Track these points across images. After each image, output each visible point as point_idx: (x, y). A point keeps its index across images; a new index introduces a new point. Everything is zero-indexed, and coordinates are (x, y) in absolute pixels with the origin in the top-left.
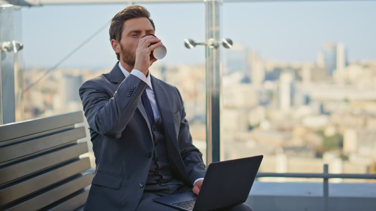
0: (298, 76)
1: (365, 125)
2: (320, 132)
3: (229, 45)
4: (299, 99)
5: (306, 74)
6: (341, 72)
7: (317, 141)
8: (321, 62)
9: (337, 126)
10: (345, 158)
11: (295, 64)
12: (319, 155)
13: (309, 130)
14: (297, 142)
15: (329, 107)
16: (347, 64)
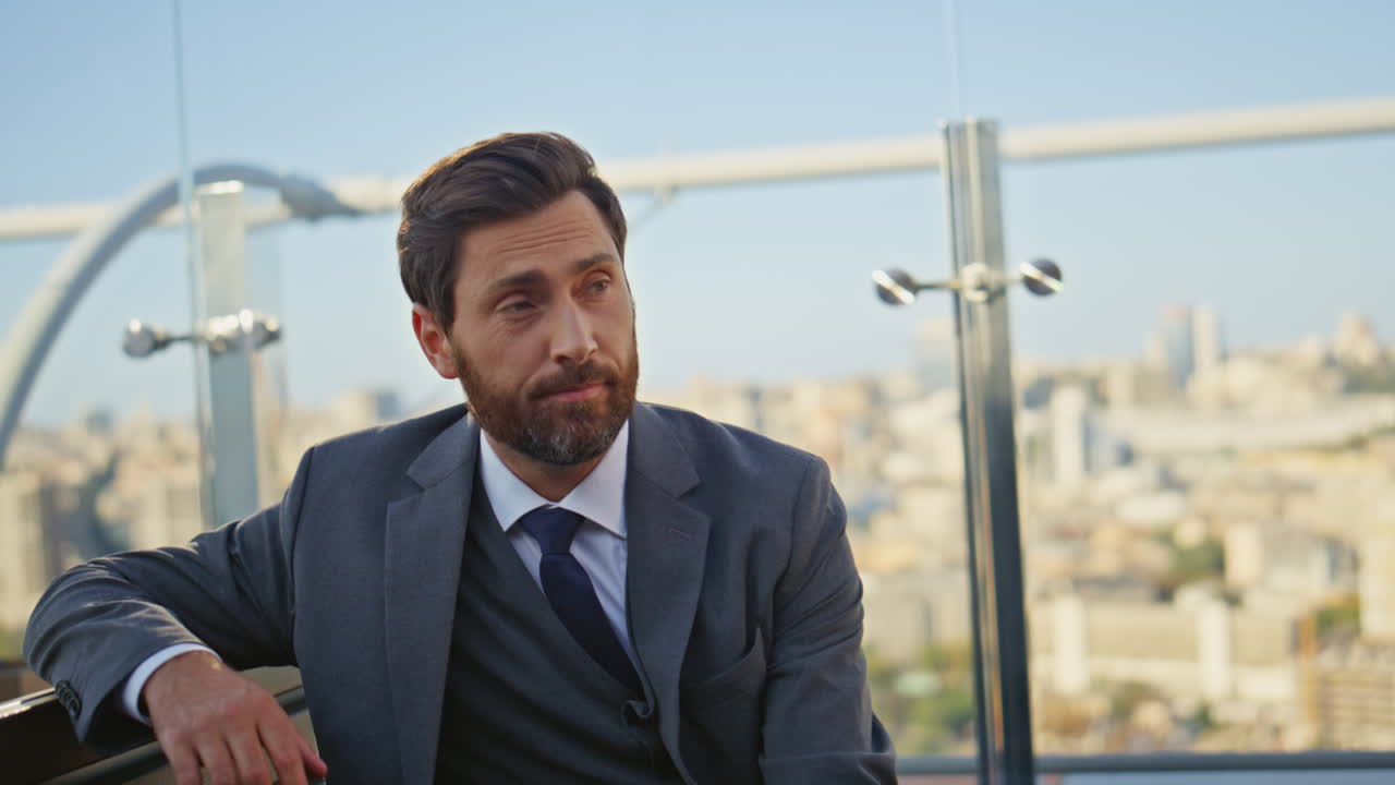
0: (1097, 394)
1: (1279, 512)
2: (1165, 537)
3: (1051, 283)
4: (1105, 452)
5: (1118, 388)
6: (1207, 380)
7: (1155, 559)
8: (1155, 354)
9: (1207, 518)
10: (1233, 600)
11: (1090, 363)
12: (1165, 594)
13: (1137, 533)
14: (1104, 562)
15: (1184, 470)
16: (1224, 357)
